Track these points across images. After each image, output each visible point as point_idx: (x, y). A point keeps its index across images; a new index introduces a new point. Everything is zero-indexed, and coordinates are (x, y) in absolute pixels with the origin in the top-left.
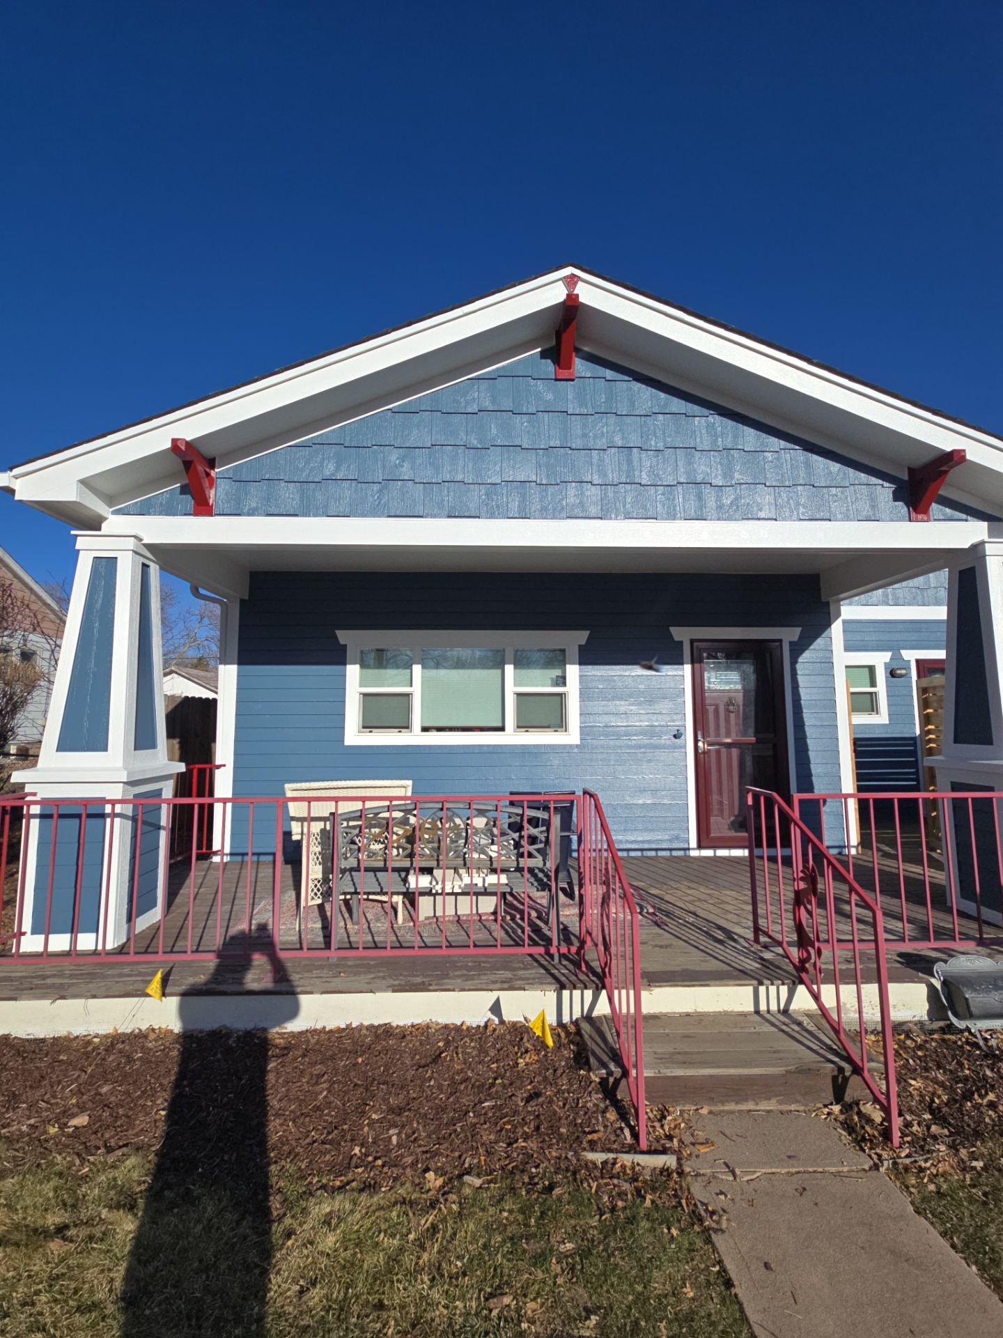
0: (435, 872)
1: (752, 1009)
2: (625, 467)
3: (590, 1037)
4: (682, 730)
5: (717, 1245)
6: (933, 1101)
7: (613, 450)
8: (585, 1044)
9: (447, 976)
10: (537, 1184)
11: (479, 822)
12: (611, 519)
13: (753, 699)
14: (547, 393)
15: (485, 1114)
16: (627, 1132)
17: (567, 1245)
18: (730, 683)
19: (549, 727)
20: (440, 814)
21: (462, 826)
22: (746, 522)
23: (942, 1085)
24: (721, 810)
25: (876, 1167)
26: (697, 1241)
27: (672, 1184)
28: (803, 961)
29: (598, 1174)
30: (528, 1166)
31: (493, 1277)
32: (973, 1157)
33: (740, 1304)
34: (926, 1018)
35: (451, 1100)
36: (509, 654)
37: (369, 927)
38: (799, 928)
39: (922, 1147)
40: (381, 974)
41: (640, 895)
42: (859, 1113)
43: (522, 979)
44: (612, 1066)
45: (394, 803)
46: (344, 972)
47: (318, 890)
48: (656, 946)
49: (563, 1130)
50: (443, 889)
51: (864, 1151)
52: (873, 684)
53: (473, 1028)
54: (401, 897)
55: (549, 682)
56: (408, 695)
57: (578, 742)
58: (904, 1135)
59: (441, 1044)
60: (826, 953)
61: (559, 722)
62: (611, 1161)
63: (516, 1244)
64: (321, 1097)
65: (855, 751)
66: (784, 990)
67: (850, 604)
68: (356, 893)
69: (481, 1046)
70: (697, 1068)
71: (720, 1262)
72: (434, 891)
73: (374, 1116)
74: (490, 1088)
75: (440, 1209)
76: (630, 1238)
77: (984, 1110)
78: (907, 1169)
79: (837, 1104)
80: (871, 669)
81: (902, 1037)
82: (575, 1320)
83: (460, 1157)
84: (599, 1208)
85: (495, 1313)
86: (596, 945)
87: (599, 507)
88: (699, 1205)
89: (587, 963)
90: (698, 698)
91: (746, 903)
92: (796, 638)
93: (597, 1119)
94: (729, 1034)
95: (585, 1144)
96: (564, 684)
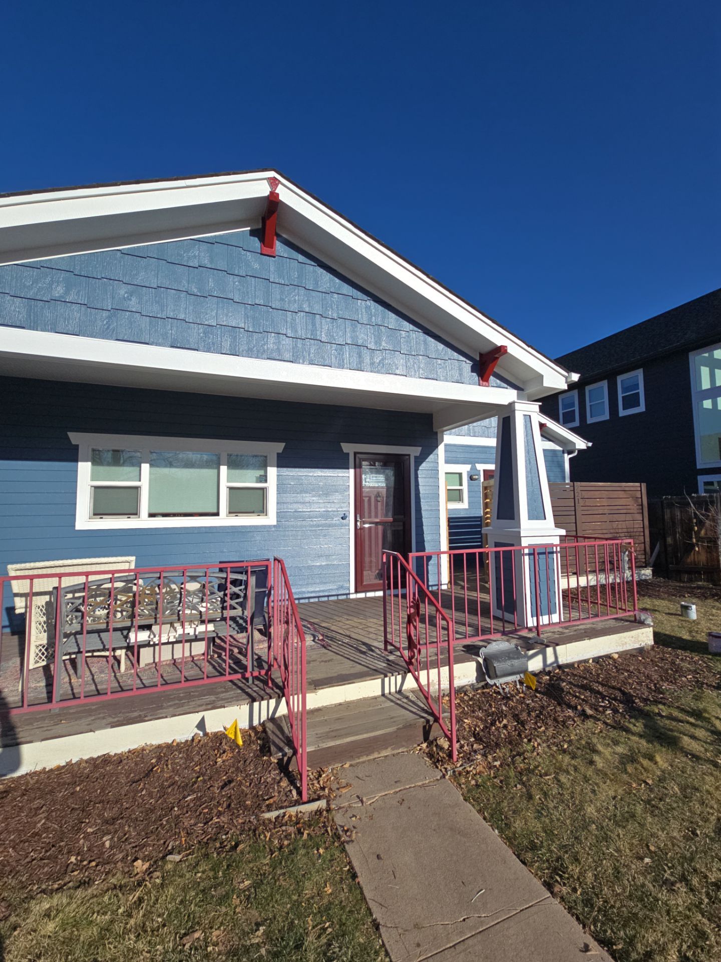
0: (154, 628)
1: (380, 693)
2: (310, 327)
3: (273, 732)
4: (347, 514)
5: (348, 851)
6: (475, 729)
7: (302, 313)
8: (268, 737)
9: (161, 707)
10: (226, 846)
11: (193, 586)
12: (299, 363)
13: (392, 493)
14: (255, 263)
15: (188, 805)
16: (294, 792)
17: (246, 883)
18: (378, 482)
19: (253, 512)
20: (158, 582)
21: (177, 590)
22: (387, 375)
23: (481, 719)
24: (371, 567)
25: (444, 776)
26: (336, 853)
27: (322, 819)
28: (411, 658)
29: (272, 826)
30: (219, 835)
31: (187, 922)
32: (495, 759)
33: (361, 889)
34: (475, 681)
35: (159, 802)
36: (224, 457)
37: (93, 679)
38: (409, 637)
39: (468, 759)
40: (101, 715)
41: (314, 628)
42: (437, 746)
43: (223, 700)
44: (287, 750)
45: (116, 575)
46: (65, 720)
47: (43, 654)
48: (322, 661)
49: (248, 802)
50: (160, 640)
51: (437, 767)
52: (461, 485)
53: (182, 743)
54: (124, 651)
55: (255, 479)
56: (137, 488)
57: (275, 523)
58: (459, 753)
59: (154, 761)
60: (423, 651)
61: (261, 509)
62: (282, 815)
63: (206, 893)
64: (39, 825)
65: (449, 526)
66: (399, 678)
67: (450, 434)
68: (79, 652)
69: (188, 755)
70: (343, 738)
71: (350, 863)
72: (152, 643)
73: (89, 830)
74: (193, 785)
75: (146, 885)
76: (291, 864)
77: (500, 730)
78: (460, 774)
79: (425, 742)
80: (460, 475)
81: (462, 695)
82: (249, 933)
83: (165, 843)
84: (271, 850)
85: (187, 946)
86: (280, 667)
87: (291, 354)
88: (339, 827)
89: (273, 681)
90: (358, 492)
91: (381, 625)
92: (418, 454)
93: (274, 788)
94: (365, 712)
95: (264, 808)
96: (266, 481)
